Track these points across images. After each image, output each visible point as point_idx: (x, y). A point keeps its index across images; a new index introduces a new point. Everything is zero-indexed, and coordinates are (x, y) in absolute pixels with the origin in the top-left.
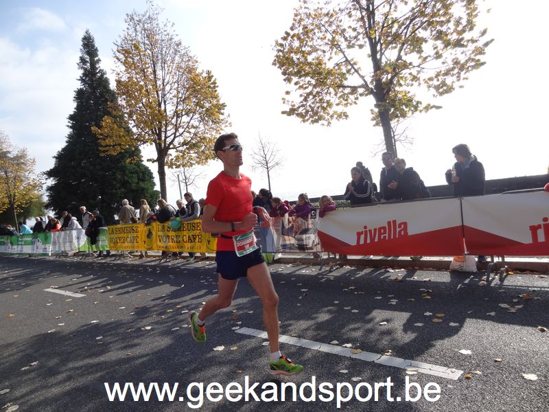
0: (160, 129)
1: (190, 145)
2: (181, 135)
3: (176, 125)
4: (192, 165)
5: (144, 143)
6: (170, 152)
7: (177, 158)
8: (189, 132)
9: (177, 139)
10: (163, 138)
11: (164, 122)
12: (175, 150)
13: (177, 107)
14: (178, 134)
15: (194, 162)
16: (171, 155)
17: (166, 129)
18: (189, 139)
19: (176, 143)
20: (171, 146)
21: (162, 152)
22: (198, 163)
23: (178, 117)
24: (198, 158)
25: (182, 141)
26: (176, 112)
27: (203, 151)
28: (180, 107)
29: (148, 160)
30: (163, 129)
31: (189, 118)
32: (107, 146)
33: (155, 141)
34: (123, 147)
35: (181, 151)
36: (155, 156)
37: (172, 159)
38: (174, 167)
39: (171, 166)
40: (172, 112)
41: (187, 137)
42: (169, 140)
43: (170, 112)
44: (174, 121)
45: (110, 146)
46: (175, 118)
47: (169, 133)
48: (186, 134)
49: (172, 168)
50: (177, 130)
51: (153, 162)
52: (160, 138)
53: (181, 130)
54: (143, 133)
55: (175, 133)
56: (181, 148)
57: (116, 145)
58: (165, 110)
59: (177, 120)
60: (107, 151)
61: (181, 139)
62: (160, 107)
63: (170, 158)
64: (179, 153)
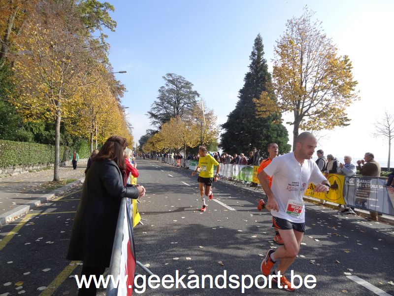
0: (299, 101)
1: (321, 114)
2: (315, 106)
3: (312, 98)
4: (320, 129)
5: (286, 110)
6: (304, 118)
7: (309, 122)
8: (322, 104)
9: (311, 109)
10: (301, 108)
11: (303, 96)
12: (308, 117)
13: (314, 85)
14: (312, 105)
15: (322, 127)
16: (304, 120)
17: (304, 101)
18: (321, 109)
19: (310, 112)
20: (306, 114)
21: (299, 118)
22: (326, 128)
23: (315, 91)
24: (326, 124)
25: (316, 110)
26: (314, 88)
27: (331, 120)
28: (318, 85)
29: (287, 123)
30: (302, 101)
31: (324, 93)
32: (261, 111)
33: (294, 110)
34: (271, 113)
35: (313, 118)
36: (293, 120)
37: (305, 124)
38: (306, 129)
39: (303, 128)
40: (311, 89)
41: (320, 107)
42: (305, 109)
43: (309, 89)
44: (311, 95)
45: (264, 111)
46: (312, 93)
47: (305, 104)
48: (319, 105)
50: (312, 102)
51: (291, 125)
52: (298, 108)
53: (315, 102)
54: (286, 103)
55: (310, 105)
56: (313, 116)
57: (267, 111)
58: (305, 87)
59: (313, 95)
60: (261, 115)
61: (314, 109)
62: (302, 85)
63: (304, 122)
64: (311, 119)
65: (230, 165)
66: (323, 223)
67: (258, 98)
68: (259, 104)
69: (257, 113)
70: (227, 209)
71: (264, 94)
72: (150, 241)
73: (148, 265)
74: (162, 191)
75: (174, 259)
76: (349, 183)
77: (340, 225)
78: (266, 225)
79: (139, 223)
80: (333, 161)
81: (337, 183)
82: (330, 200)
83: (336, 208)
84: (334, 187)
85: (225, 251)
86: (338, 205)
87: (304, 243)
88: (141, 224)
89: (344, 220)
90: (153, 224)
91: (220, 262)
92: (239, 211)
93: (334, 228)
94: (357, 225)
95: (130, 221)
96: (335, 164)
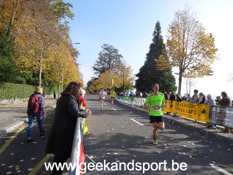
0: (182, 60)
1: (196, 68)
2: (192, 63)
3: (190, 59)
4: (195, 77)
5: (174, 66)
6: (185, 70)
7: (188, 73)
8: (196, 62)
9: (189, 65)
10: (183, 64)
11: (185, 57)
12: (188, 70)
13: (192, 51)
14: (190, 63)
15: (196, 76)
16: (185, 72)
17: (185, 60)
18: (196, 65)
19: (189, 67)
20: (187, 68)
21: (182, 70)
22: (198, 76)
23: (192, 55)
24: (199, 74)
25: (192, 66)
26: (191, 53)
27: (202, 72)
29: (175, 73)
30: (184, 60)
31: (197, 56)
32: (159, 67)
33: (179, 66)
34: (165, 67)
35: (191, 71)
36: (178, 72)
38: (186, 77)
39: (185, 77)
40: (189, 53)
42: (186, 65)
44: (189, 57)
45: (161, 66)
47: (186, 62)
48: (194, 63)
49: (185, 78)
50: (190, 61)
51: (177, 74)
52: (182, 64)
53: (192, 61)
54: (175, 62)
56: (191, 69)
57: (163, 66)
58: (186, 52)
59: (191, 57)
60: (159, 69)
61: (191, 65)
62: (184, 51)
63: (185, 73)
64: (190, 71)
65: (140, 98)
66: (197, 134)
67: (158, 59)
68: (158, 62)
69: (157, 67)
70: (138, 124)
71: (161, 56)
72: (93, 143)
73: (92, 157)
74: (100, 114)
75: (107, 154)
76: (212, 110)
77: (207, 135)
78: (162, 134)
79: (87, 132)
80: (203, 97)
81: (205, 110)
82: (201, 120)
83: (204, 125)
84: (204, 112)
85: (138, 150)
86: (205, 123)
87: (185, 145)
88: (88, 133)
89: (210, 132)
90: (95, 133)
91: (135, 156)
92: (146, 125)
93: (203, 137)
94: (218, 135)
95: (82, 131)
96: (204, 98)
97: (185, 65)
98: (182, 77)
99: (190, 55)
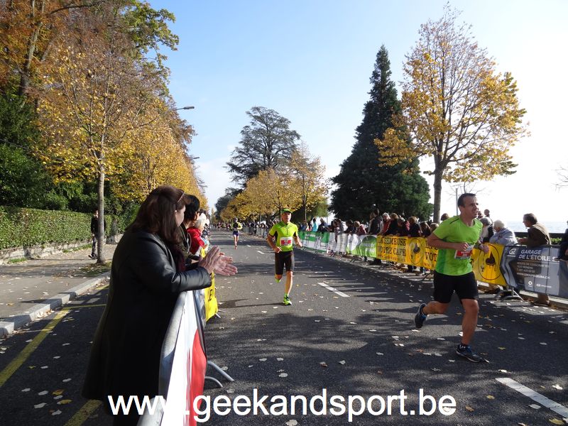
0: (441, 140)
1: (473, 158)
2: (464, 146)
3: (460, 136)
4: (473, 179)
5: (423, 154)
6: (449, 164)
7: (457, 171)
8: (474, 143)
9: (458, 151)
10: (444, 150)
11: (447, 133)
12: (456, 162)
13: (463, 117)
14: (460, 145)
15: (476, 177)
16: (450, 168)
17: (448, 140)
18: (473, 151)
19: (457, 156)
20: (452, 158)
21: (441, 164)
22: (481, 178)
23: (463, 126)
24: (482, 172)
25: (466, 153)
26: (462, 121)
27: (488, 166)
28: (467, 116)
29: (425, 172)
30: (445, 141)
31: (477, 128)
32: (385, 157)
33: (434, 153)
34: (401, 158)
35: (462, 165)
36: (433, 168)
37: (451, 173)
38: (452, 180)
39: (448, 180)
40: (457, 122)
41: (471, 148)
43: (454, 122)
44: (458, 132)
45: (389, 157)
46: (460, 128)
47: (450, 145)
48: (471, 145)
49: (450, 182)
50: (460, 140)
51: (430, 175)
52: (440, 150)
53: (465, 141)
54: (423, 144)
55: (458, 145)
56: (462, 161)
58: (450, 120)
59: (462, 131)
60: (386, 162)
61: (463, 151)
62: (444, 117)
63: (449, 171)
64: (460, 166)
67: (382, 138)
68: (383, 146)
69: (380, 159)
70: (337, 295)
71: (390, 132)
76: (509, 254)
79: (215, 316)
81: (494, 256)
82: (486, 280)
84: (491, 261)
89: (505, 307)
90: (234, 317)
91: (323, 363)
92: (355, 297)
93: (488, 318)
97: (448, 151)
98: (443, 181)
99: (458, 126)
